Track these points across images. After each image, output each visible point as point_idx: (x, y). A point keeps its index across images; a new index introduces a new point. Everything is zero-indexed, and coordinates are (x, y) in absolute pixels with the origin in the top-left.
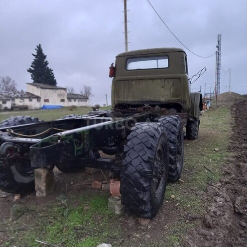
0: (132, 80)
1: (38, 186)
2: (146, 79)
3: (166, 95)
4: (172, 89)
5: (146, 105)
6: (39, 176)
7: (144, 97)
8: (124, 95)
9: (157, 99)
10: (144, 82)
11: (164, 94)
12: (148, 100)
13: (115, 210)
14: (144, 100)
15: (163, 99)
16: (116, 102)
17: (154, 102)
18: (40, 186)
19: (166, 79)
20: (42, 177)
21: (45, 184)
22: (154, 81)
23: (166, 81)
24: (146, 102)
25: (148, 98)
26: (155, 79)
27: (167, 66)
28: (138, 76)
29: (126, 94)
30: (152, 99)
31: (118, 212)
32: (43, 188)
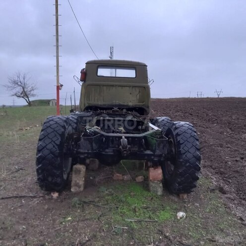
0: (103, 86)
1: (76, 181)
2: (116, 86)
3: (133, 100)
4: (138, 96)
5: (116, 109)
6: (79, 171)
7: (114, 102)
8: (95, 99)
9: (126, 104)
10: (114, 88)
11: (131, 99)
12: (117, 104)
13: (157, 192)
14: (114, 104)
15: (130, 104)
16: (87, 105)
17: (124, 106)
18: (78, 181)
19: (133, 87)
20: (81, 172)
21: (84, 179)
22: (123, 88)
23: (134, 88)
24: (116, 106)
25: (117, 102)
26: (125, 86)
27: (134, 76)
28: (109, 83)
29: (96, 98)
30: (122, 103)
31: (160, 193)
32: (81, 183)
